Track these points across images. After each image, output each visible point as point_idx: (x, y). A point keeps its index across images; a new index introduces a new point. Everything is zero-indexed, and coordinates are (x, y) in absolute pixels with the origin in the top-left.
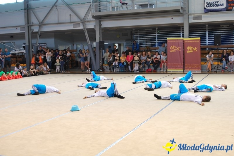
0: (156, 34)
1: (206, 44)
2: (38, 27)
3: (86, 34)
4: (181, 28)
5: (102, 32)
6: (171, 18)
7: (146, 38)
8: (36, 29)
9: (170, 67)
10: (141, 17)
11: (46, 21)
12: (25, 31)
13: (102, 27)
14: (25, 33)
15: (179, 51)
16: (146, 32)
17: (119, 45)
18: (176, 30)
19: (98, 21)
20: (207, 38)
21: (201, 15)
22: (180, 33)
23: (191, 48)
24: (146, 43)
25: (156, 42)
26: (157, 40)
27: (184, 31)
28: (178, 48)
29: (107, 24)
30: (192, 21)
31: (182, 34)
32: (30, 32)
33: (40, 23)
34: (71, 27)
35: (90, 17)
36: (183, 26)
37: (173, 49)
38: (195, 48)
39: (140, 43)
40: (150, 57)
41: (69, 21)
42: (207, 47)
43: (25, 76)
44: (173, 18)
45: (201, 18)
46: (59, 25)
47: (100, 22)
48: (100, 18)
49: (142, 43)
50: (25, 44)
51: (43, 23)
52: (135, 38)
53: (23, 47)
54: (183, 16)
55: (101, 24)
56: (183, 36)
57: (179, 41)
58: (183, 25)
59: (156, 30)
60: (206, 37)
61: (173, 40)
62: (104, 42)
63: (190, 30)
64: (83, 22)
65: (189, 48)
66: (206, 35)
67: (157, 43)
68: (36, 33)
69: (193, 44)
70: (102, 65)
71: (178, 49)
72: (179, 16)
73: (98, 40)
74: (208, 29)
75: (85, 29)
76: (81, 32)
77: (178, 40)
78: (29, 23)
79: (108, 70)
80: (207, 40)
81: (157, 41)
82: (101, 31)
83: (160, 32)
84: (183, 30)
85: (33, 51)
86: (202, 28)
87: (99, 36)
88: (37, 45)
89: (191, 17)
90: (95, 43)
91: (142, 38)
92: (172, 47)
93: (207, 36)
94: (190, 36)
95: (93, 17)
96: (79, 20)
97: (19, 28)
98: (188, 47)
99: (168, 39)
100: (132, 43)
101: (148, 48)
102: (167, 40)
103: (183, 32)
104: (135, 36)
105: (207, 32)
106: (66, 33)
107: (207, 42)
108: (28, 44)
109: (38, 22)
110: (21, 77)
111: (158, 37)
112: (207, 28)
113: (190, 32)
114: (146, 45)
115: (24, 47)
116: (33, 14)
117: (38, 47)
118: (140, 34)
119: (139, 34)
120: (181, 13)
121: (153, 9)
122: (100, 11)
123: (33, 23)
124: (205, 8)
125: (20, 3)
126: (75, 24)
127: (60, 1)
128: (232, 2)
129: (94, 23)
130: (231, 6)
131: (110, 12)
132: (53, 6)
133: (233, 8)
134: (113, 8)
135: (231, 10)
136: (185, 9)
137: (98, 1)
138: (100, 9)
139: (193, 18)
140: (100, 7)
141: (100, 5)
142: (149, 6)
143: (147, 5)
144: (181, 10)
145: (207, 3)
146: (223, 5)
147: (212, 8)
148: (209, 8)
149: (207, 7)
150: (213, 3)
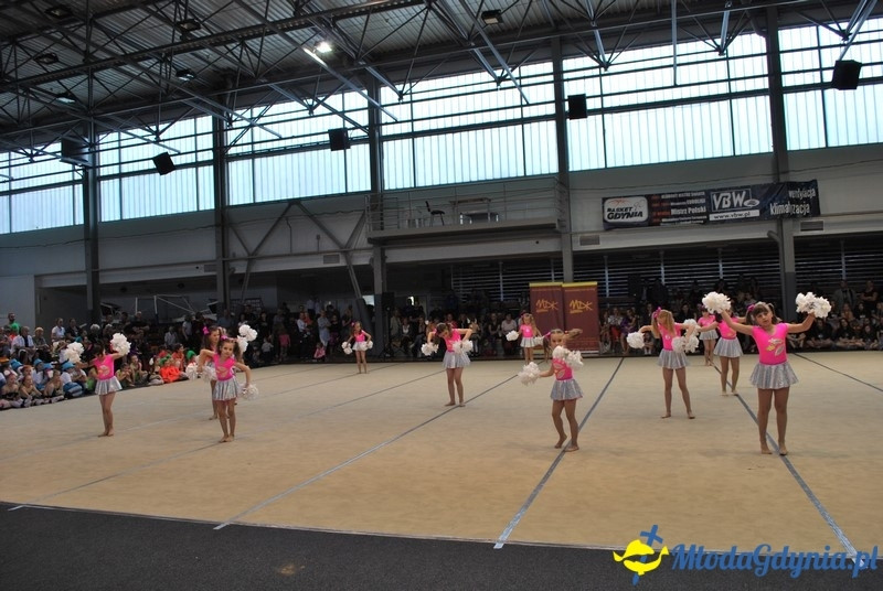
0: (499, 275)
1: (605, 296)
2: (246, 263)
3: (354, 278)
4: (552, 261)
5: (387, 272)
6: (534, 242)
8: (240, 269)
11: (263, 252)
12: (217, 273)
13: (388, 261)
14: (215, 276)
15: (556, 311)
16: (479, 272)
18: (546, 265)
19: (378, 250)
20: (607, 282)
21: (598, 234)
22: (550, 271)
23: (578, 304)
25: (500, 293)
26: (501, 287)
27: (564, 273)
28: (554, 304)
29: (398, 256)
30: (578, 247)
31: (556, 275)
32: (228, 274)
33: (249, 255)
34: (318, 263)
35: (362, 241)
36: (561, 259)
37: (542, 307)
38: (588, 304)
41: (315, 250)
42: (608, 301)
44: (539, 241)
45: (596, 241)
46: (292, 258)
47: (383, 251)
48: (381, 244)
50: (211, 300)
51: (256, 255)
52: (454, 284)
53: (210, 306)
54: (560, 237)
55: (386, 255)
56: (560, 278)
57: (553, 290)
58: (559, 256)
59: (499, 266)
61: (541, 288)
62: (393, 294)
63: (574, 266)
64: (346, 251)
65: (573, 304)
67: (502, 295)
68: (242, 275)
69: (582, 295)
71: (552, 305)
72: (552, 237)
73: (379, 289)
74: (609, 264)
75: (350, 266)
76: (343, 271)
77: (551, 287)
78: (226, 255)
79: (403, 355)
80: (607, 286)
81: (502, 291)
82: (385, 270)
83: (510, 270)
84: (562, 267)
87: (382, 281)
89: (576, 239)
90: (370, 300)
92: (539, 303)
93: (607, 278)
94: (575, 278)
95: (370, 240)
96: (338, 249)
97: (202, 266)
98: (572, 301)
99: (531, 285)
104: (454, 281)
105: (606, 271)
107: (608, 290)
108: (222, 301)
109: (245, 252)
111: (504, 282)
112: (606, 262)
115: (213, 307)
116: (234, 235)
118: (463, 277)
119: (461, 275)
120: (557, 232)
121: (498, 223)
122: (382, 229)
123: (234, 254)
124: (604, 221)
125: (206, 212)
126: (328, 257)
127: (295, 207)
128: (660, 209)
129: (370, 254)
130: (657, 217)
131: (405, 230)
132: (280, 219)
133: (664, 220)
134: (412, 223)
135: (658, 224)
136: (564, 223)
137: (379, 208)
138: (382, 223)
139: (580, 241)
140: (382, 219)
141: (382, 215)
142: (489, 218)
143: (485, 214)
144: (557, 226)
145: (609, 210)
146: (641, 214)
147: (620, 220)
148: (613, 220)
149: (609, 218)
150: (622, 210)
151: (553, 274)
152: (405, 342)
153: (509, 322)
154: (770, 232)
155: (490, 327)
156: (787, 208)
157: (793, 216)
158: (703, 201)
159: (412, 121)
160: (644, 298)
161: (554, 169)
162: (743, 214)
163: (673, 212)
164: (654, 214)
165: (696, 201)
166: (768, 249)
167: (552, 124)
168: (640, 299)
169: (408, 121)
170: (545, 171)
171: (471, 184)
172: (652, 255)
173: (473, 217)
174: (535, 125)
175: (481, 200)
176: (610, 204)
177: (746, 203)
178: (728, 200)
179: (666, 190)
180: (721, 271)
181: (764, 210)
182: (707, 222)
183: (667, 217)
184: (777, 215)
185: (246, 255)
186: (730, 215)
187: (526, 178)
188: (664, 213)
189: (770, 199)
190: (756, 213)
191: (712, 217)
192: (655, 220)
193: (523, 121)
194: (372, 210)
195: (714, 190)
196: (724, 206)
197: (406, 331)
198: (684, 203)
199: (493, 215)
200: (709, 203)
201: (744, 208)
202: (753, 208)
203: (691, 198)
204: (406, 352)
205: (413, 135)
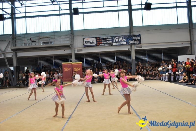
0: (53, 60)
1: (84, 66)
3: (6, 61)
5: (18, 60)
6: (64, 50)
9: (64, 81)
13: (18, 56)
15: (70, 71)
18: (67, 57)
19: (15, 53)
21: (82, 48)
26: (54, 64)
29: (21, 54)
30: (76, 52)
35: (9, 50)
36: (72, 55)
37: (66, 70)
40: (52, 75)
42: (85, 68)
44: (65, 50)
45: (82, 50)
48: (16, 51)
54: (71, 49)
55: (17, 54)
56: (71, 61)
58: (70, 55)
61: (65, 64)
62: (20, 66)
63: (75, 58)
64: (4, 53)
65: (75, 68)
67: (54, 66)
69: (78, 66)
70: (19, 82)
71: (69, 69)
72: (68, 49)
73: (15, 64)
75: (5, 58)
76: (3, 60)
77: (69, 64)
79: (23, 85)
82: (17, 59)
83: (56, 59)
84: (72, 58)
87: (16, 62)
89: (76, 50)
90: (12, 68)
93: (85, 61)
94: (76, 61)
96: (1, 52)
102: (62, 64)
104: (39, 62)
107: (85, 64)
121: (52, 45)
124: (84, 45)
128: (99, 42)
129: (12, 54)
130: (98, 44)
131: (23, 46)
133: (100, 45)
134: (25, 44)
135: (99, 46)
136: (72, 45)
137: (15, 39)
138: (16, 44)
139: (77, 50)
140: (16, 43)
141: (16, 42)
142: (50, 43)
143: (49, 42)
144: (70, 46)
145: (85, 41)
147: (88, 44)
148: (86, 45)
149: (85, 44)
150: (89, 41)
152: (24, 81)
153: (56, 74)
154: (129, 48)
155: (50, 76)
156: (133, 42)
157: (134, 44)
158: (111, 39)
159: (26, 13)
160: (95, 66)
161: (69, 29)
162: (122, 43)
163: (103, 42)
164: (98, 43)
165: (109, 40)
166: (128, 53)
167: (69, 16)
168: (94, 67)
169: (24, 13)
170: (67, 30)
171: (44, 33)
172: (97, 55)
173: (45, 43)
174: (63, 16)
175: (47, 38)
176: (85, 40)
177: (122, 40)
178: (118, 39)
179: (101, 36)
180: (116, 59)
181: (127, 42)
182: (112, 45)
183: (101, 44)
184: (130, 44)
186: (118, 43)
187: (61, 32)
188: (100, 43)
189: (128, 39)
190: (125, 43)
191: (113, 44)
192: (98, 45)
193: (60, 15)
194: (13, 40)
195: (114, 37)
196: (117, 41)
197: (24, 78)
198: (106, 40)
199: (51, 42)
200: (113, 40)
201: (122, 42)
202: (124, 42)
203: (108, 39)
204: (24, 84)
205: (26, 17)
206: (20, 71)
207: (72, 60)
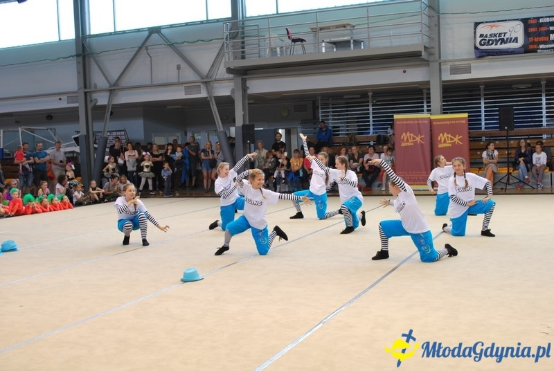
0: (368, 106)
1: (481, 128)
2: (107, 94)
3: (214, 109)
4: (425, 91)
5: (249, 104)
6: (401, 71)
7: (347, 115)
8: (102, 100)
10: (336, 70)
11: (126, 82)
12: (79, 104)
13: (250, 92)
14: (77, 107)
15: (422, 145)
16: (347, 103)
17: (288, 132)
18: (414, 96)
19: (239, 80)
20: (483, 114)
21: (470, 62)
22: (423, 103)
23: (448, 137)
24: (347, 126)
25: (369, 125)
26: (371, 119)
27: (431, 100)
28: (419, 137)
29: (259, 86)
30: (448, 77)
31: (428, 106)
32: (90, 106)
33: (111, 86)
34: (179, 94)
35: (221, 72)
36: (429, 89)
37: (407, 141)
38: (457, 137)
39: (334, 127)
40: (356, 157)
41: (176, 81)
42: (484, 134)
43: (79, 204)
44: (406, 70)
45: (467, 70)
46: (153, 89)
47: (244, 82)
48: (244, 73)
49: (338, 127)
50: (78, 132)
51: (118, 85)
52: (322, 116)
53: (74, 138)
55: (248, 85)
56: (429, 110)
57: (420, 122)
58: (428, 87)
59: (368, 97)
60: (480, 112)
61: (407, 120)
62: (253, 127)
63: (443, 97)
64: (207, 82)
65: (442, 137)
66: (480, 107)
67: (371, 127)
68: (103, 107)
69: (452, 128)
71: (418, 139)
72: (419, 65)
73: (239, 121)
74: (485, 95)
75: (211, 98)
76: (204, 103)
77: (418, 119)
78: (88, 85)
80: (483, 118)
81: (371, 123)
82: (247, 102)
83: (378, 101)
84: (429, 98)
85: (95, 148)
86: (471, 91)
87: (243, 113)
88: (105, 135)
89: (446, 68)
90: (233, 129)
91: (338, 115)
92: (404, 136)
93: (483, 109)
94: (444, 109)
95: (229, 70)
96: (197, 78)
97: (64, 98)
98: (441, 135)
99: (396, 117)
100: (315, 126)
101: (351, 139)
102: (393, 120)
103: (430, 102)
104: (322, 112)
105: (483, 102)
106: (168, 107)
107: (483, 122)
108: (85, 133)
109: (107, 83)
110: (69, 207)
111: (373, 113)
112: (482, 92)
113: (444, 101)
114: (347, 130)
115: (76, 140)
116: (96, 66)
117: (106, 139)
118: (333, 108)
119: (331, 106)
120: (424, 60)
121: (362, 51)
122: (243, 58)
123: (95, 85)
124: (476, 48)
125: (67, 42)
126: (189, 87)
127: (155, 36)
128: (537, 34)
129: (231, 85)
130: (534, 43)
131: (267, 59)
132: (140, 48)
133: (541, 46)
134: (273, 51)
135: (535, 51)
136: (433, 50)
137: (240, 35)
138: (243, 52)
139: (450, 70)
140: (243, 48)
141: (243, 43)
142: (352, 46)
143: (348, 42)
144: (423, 53)
146: (516, 40)
147: (493, 47)
149: (481, 44)
150: (495, 35)
151: (425, 105)
163: (552, 37)
164: (531, 39)
171: (335, 10)
172: (533, 85)
173: (337, 44)
175: (344, 26)
176: (482, 30)
179: (545, 12)
183: (545, 43)
185: (108, 86)
187: (391, 3)
188: (541, 39)
192: (531, 47)
194: (232, 38)
199: (357, 42)
206: (253, 141)
207: (430, 106)
